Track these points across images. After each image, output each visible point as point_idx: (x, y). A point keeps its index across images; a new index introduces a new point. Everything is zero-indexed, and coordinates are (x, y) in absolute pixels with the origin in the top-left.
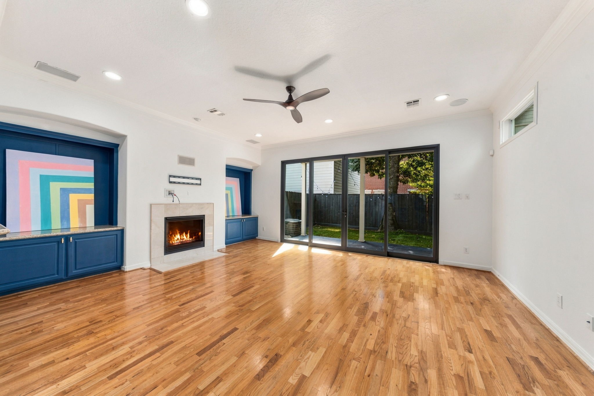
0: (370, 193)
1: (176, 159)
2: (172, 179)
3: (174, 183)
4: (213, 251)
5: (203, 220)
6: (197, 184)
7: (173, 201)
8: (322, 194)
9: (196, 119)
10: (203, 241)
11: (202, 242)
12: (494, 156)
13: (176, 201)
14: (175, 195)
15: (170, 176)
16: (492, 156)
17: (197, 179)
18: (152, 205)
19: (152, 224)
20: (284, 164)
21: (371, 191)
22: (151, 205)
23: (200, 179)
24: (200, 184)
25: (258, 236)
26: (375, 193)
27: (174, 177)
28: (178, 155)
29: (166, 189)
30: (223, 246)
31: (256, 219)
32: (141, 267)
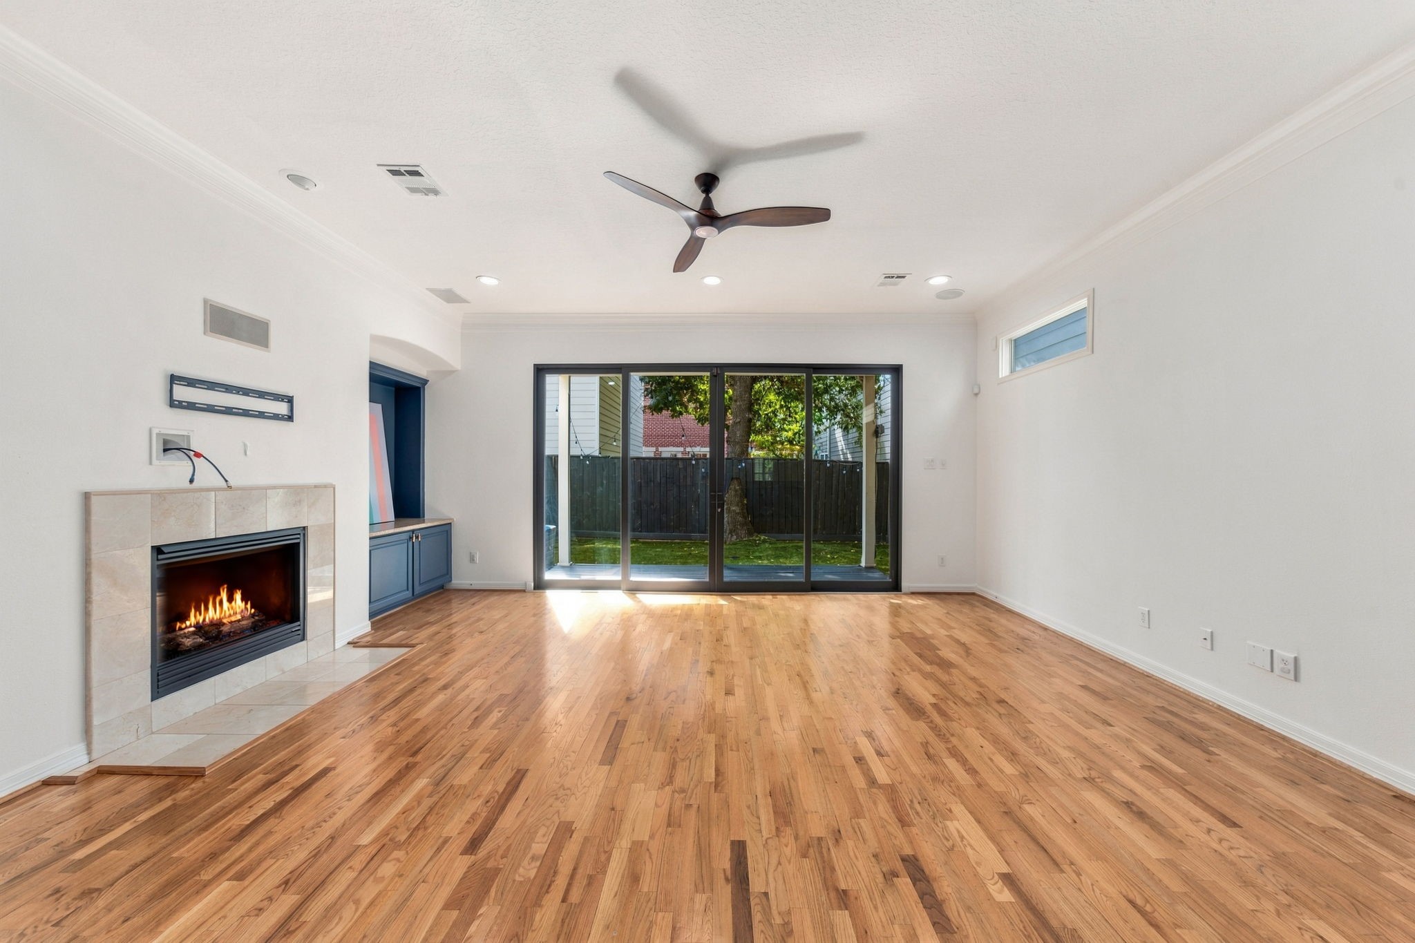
0: (652, 455)
1: (197, 318)
2: (182, 393)
3: (191, 406)
4: (334, 650)
5: (299, 543)
6: (276, 417)
7: (191, 481)
8: (581, 458)
9: (297, 180)
10: (298, 620)
11: (298, 623)
12: (979, 396)
13: (207, 477)
14: (198, 455)
15: (174, 379)
16: (976, 395)
17: (277, 397)
18: (94, 499)
19: (96, 579)
20: (541, 371)
21: (654, 449)
22: (87, 497)
23: (290, 400)
24: (290, 418)
25: (453, 582)
26: (664, 455)
27: (191, 382)
28: (206, 301)
29: (155, 432)
30: (363, 626)
31: (445, 531)
32: (44, 775)
